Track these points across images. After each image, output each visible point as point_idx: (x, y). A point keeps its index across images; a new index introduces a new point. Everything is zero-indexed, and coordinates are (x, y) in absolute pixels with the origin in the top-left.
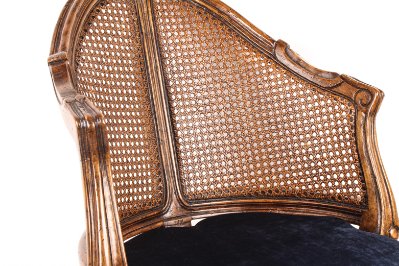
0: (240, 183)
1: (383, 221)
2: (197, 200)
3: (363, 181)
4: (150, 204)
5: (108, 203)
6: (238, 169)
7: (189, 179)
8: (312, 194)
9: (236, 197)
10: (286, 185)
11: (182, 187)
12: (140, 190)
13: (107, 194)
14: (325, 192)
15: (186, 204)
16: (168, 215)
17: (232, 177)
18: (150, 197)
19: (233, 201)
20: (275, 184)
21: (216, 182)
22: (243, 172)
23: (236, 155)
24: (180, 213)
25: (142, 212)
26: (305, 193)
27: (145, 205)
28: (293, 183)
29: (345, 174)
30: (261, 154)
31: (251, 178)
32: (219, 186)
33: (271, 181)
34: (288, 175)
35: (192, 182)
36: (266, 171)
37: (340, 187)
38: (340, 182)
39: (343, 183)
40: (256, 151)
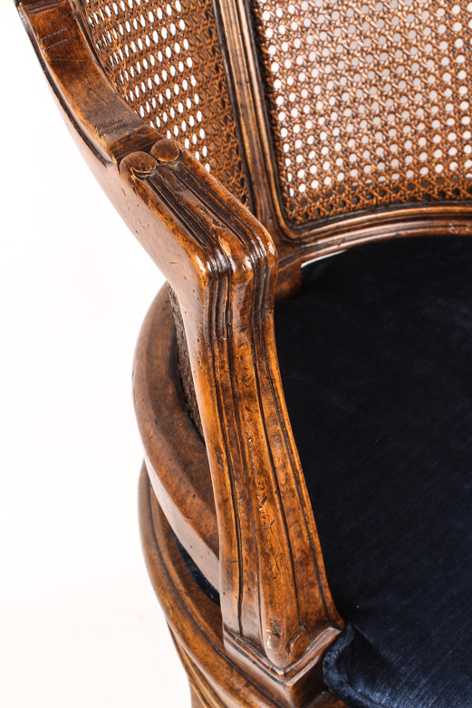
0: (395, 177)
2: (313, 224)
6: (394, 149)
7: (297, 182)
9: (387, 206)
15: (293, 236)
17: (381, 167)
19: (379, 215)
22: (403, 154)
23: (391, 119)
30: (443, 115)
36: (453, 152)
40: (435, 110)
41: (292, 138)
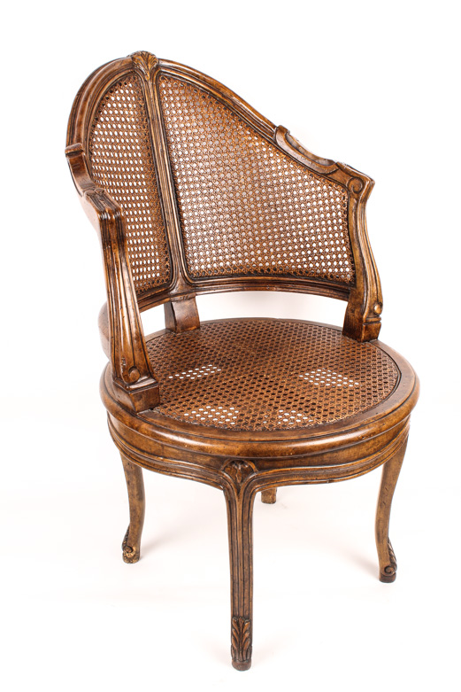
0: (240, 261)
1: (369, 298)
2: (202, 278)
3: (353, 262)
4: (158, 281)
5: (127, 285)
6: (239, 248)
7: (193, 258)
8: (307, 273)
9: (237, 275)
10: (283, 263)
11: (188, 265)
12: (149, 269)
13: (126, 277)
14: (319, 271)
15: (191, 281)
16: (174, 291)
17: (233, 256)
18: (158, 275)
20: (273, 263)
21: (218, 261)
22: (244, 251)
23: (237, 235)
24: (186, 290)
25: (151, 289)
26: (301, 272)
27: (153, 283)
28: (289, 262)
29: (337, 255)
30: (260, 234)
31: (252, 257)
32: (221, 264)
33: (269, 260)
34: (285, 255)
35: (196, 261)
36: (265, 251)
37: (332, 267)
38: (332, 262)
39: (335, 263)
40: (256, 232)
41: (191, 239)
